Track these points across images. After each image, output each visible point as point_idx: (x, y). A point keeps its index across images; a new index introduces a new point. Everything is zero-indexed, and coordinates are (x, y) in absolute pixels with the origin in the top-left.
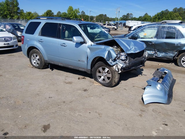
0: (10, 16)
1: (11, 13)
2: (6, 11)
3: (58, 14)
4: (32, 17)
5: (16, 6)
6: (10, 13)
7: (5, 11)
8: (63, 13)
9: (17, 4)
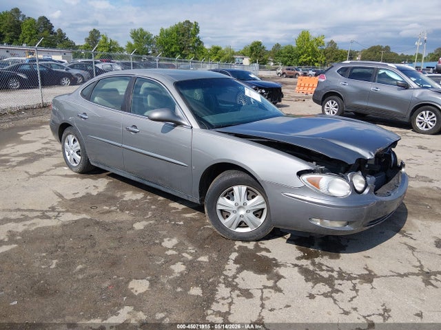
0: (182, 55)
1: (182, 49)
2: (174, 46)
3: (274, 50)
4: (220, 57)
5: (194, 35)
6: (180, 49)
7: (172, 45)
8: (286, 48)
9: (197, 30)
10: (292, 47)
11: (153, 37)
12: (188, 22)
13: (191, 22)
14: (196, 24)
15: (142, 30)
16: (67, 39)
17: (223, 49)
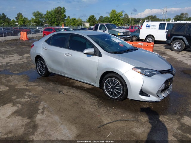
1: (57, 20)
3: (100, 19)
4: (75, 23)
5: (63, 14)
8: (105, 18)
9: (64, 11)
10: (107, 17)
11: (44, 15)
12: (60, 7)
13: (61, 7)
14: (64, 9)
15: (38, 12)
16: (7, 18)
17: (77, 19)
